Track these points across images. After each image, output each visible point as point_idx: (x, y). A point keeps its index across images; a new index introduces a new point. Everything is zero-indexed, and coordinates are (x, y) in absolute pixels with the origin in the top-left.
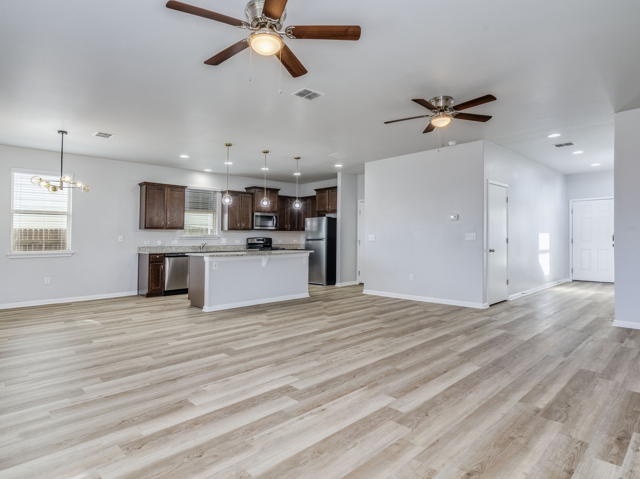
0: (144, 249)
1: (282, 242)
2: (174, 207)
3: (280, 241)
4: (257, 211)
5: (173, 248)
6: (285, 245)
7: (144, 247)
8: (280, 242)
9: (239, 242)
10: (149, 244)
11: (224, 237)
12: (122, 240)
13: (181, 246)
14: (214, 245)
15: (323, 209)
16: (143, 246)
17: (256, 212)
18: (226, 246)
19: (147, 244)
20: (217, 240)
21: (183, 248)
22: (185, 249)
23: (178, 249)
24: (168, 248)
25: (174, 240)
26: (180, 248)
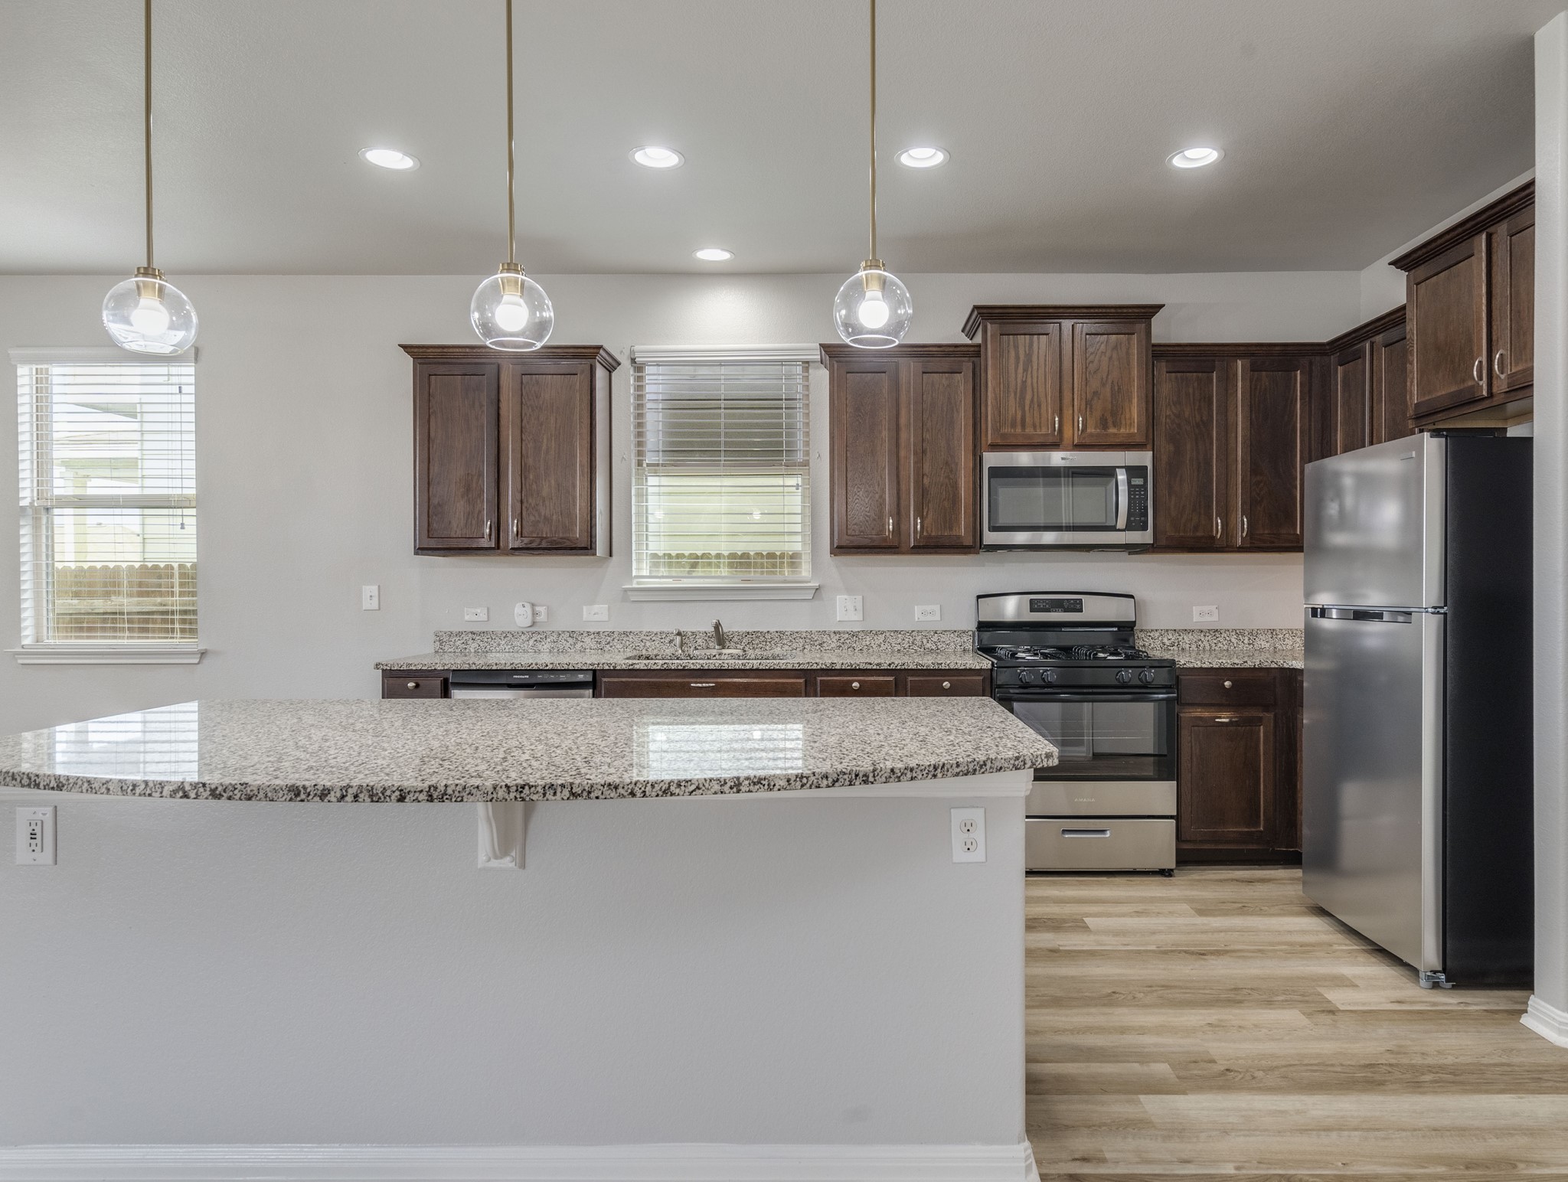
0: (458, 643)
1: (1215, 618)
2: (544, 447)
3: (1206, 608)
4: (999, 441)
5: (587, 640)
6: (1239, 633)
7: (459, 634)
8: (1208, 618)
9: (937, 617)
10: (485, 618)
11: (850, 591)
12: (375, 600)
13: (622, 630)
14: (788, 628)
15: (1453, 389)
16: (455, 629)
17: (995, 447)
18: (854, 635)
19: (475, 618)
20: (804, 604)
21: (631, 640)
22: (643, 644)
23: (608, 646)
24: (563, 641)
25: (592, 603)
26: (616, 641)
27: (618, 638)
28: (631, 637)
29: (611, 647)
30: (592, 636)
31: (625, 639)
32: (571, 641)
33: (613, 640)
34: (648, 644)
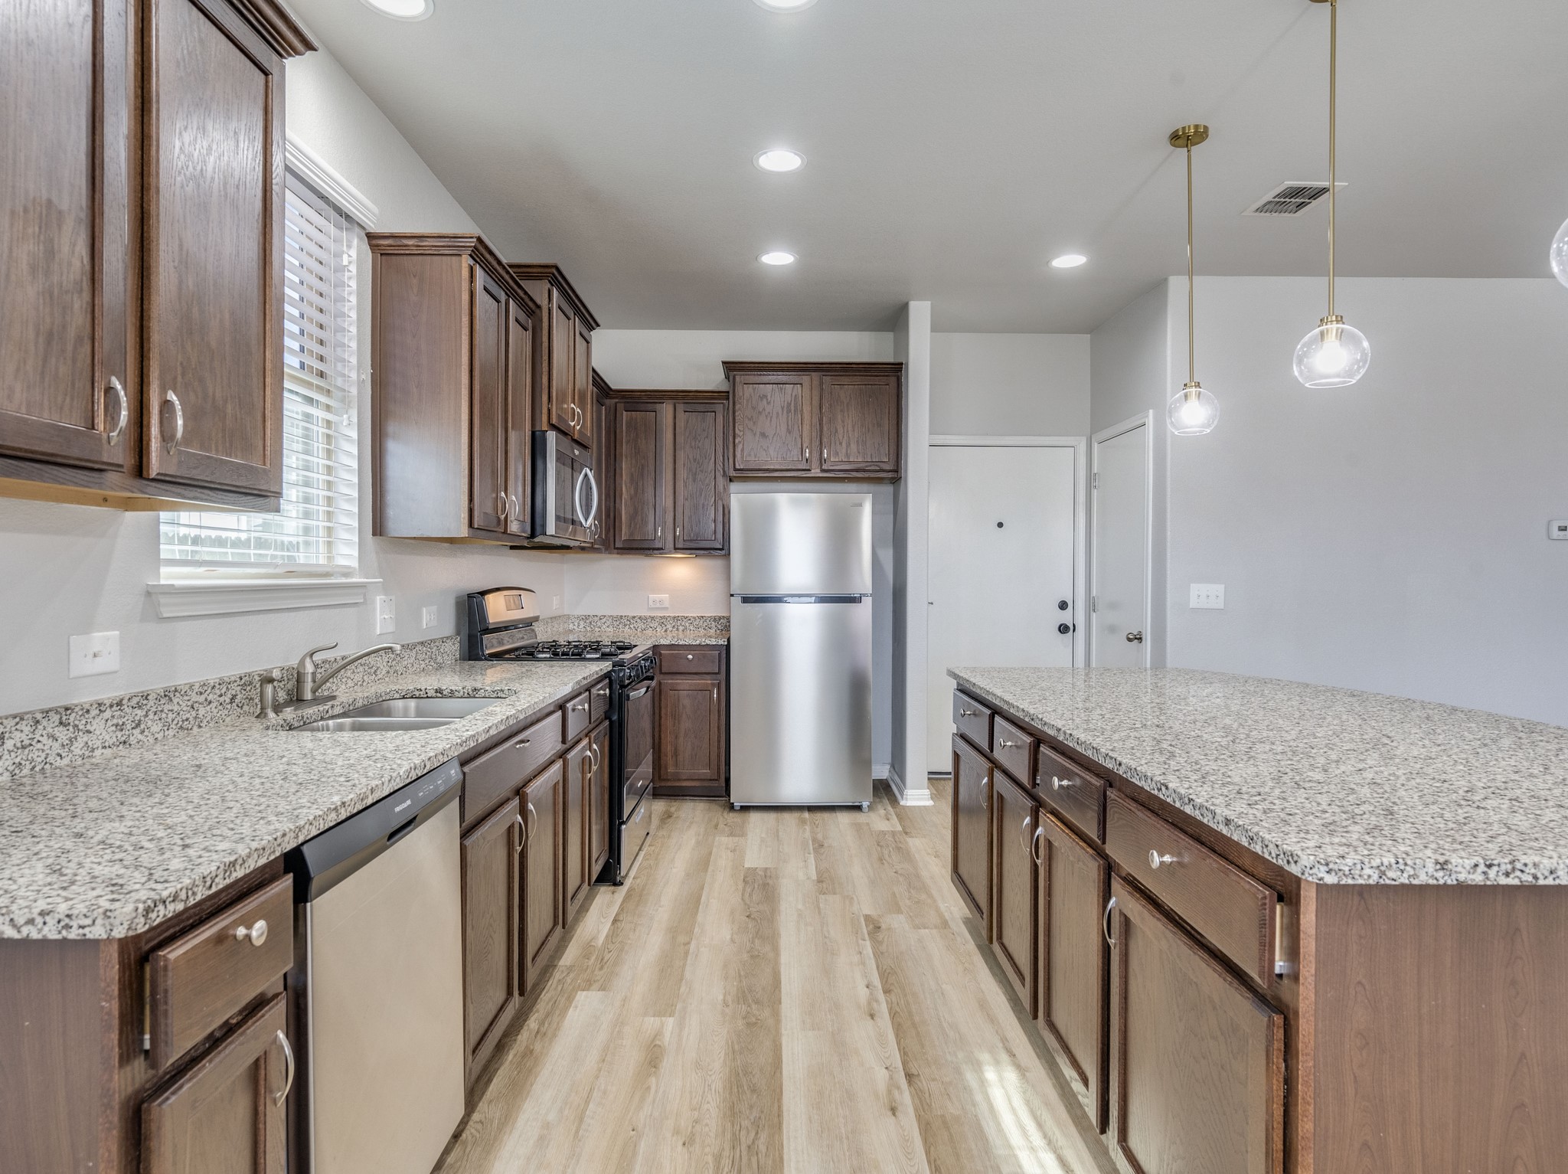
4: (557, 423)
9: (435, 622)
11: (386, 590)
17: (555, 428)
20: (356, 610)
21: (176, 708)
22: (194, 713)
23: (137, 732)
24: (44, 740)
25: (86, 626)
26: (151, 716)
27: (154, 709)
28: (175, 701)
29: (142, 732)
30: (108, 714)
31: (167, 707)
32: (63, 734)
33: (146, 716)
34: (202, 711)
